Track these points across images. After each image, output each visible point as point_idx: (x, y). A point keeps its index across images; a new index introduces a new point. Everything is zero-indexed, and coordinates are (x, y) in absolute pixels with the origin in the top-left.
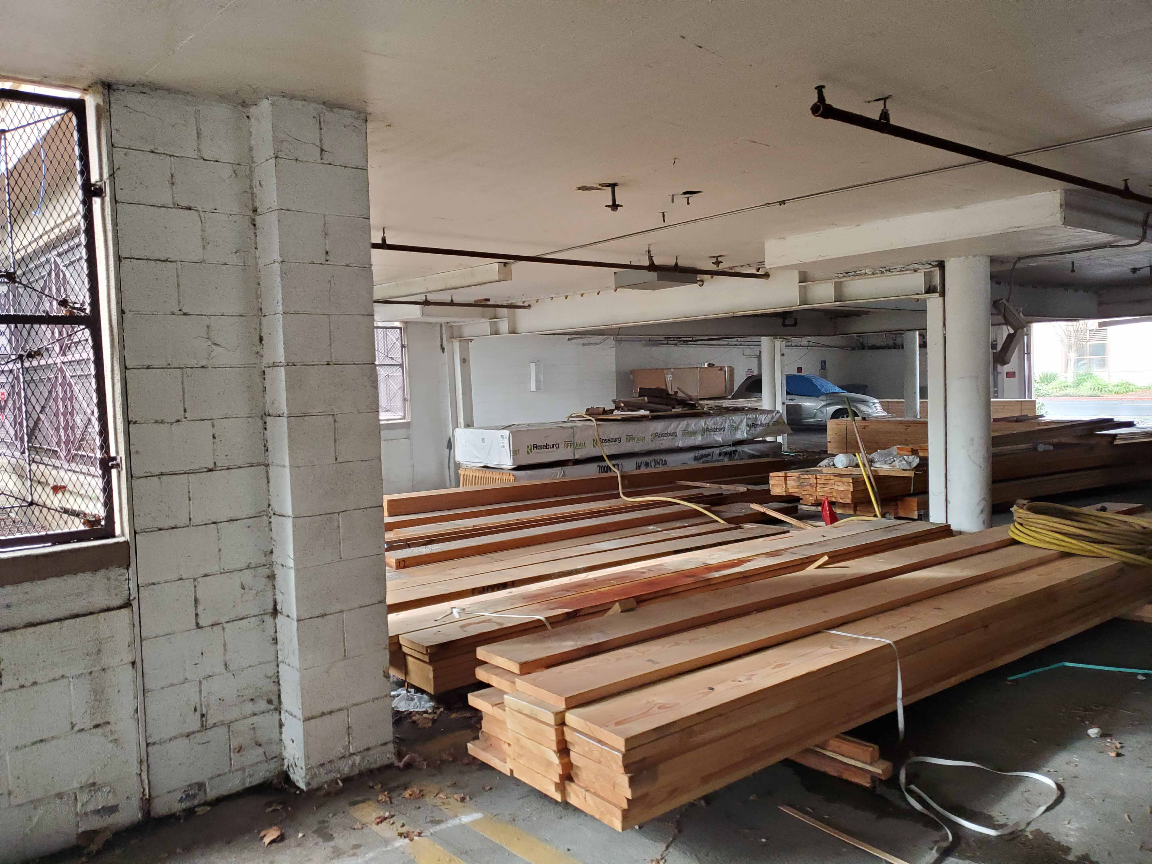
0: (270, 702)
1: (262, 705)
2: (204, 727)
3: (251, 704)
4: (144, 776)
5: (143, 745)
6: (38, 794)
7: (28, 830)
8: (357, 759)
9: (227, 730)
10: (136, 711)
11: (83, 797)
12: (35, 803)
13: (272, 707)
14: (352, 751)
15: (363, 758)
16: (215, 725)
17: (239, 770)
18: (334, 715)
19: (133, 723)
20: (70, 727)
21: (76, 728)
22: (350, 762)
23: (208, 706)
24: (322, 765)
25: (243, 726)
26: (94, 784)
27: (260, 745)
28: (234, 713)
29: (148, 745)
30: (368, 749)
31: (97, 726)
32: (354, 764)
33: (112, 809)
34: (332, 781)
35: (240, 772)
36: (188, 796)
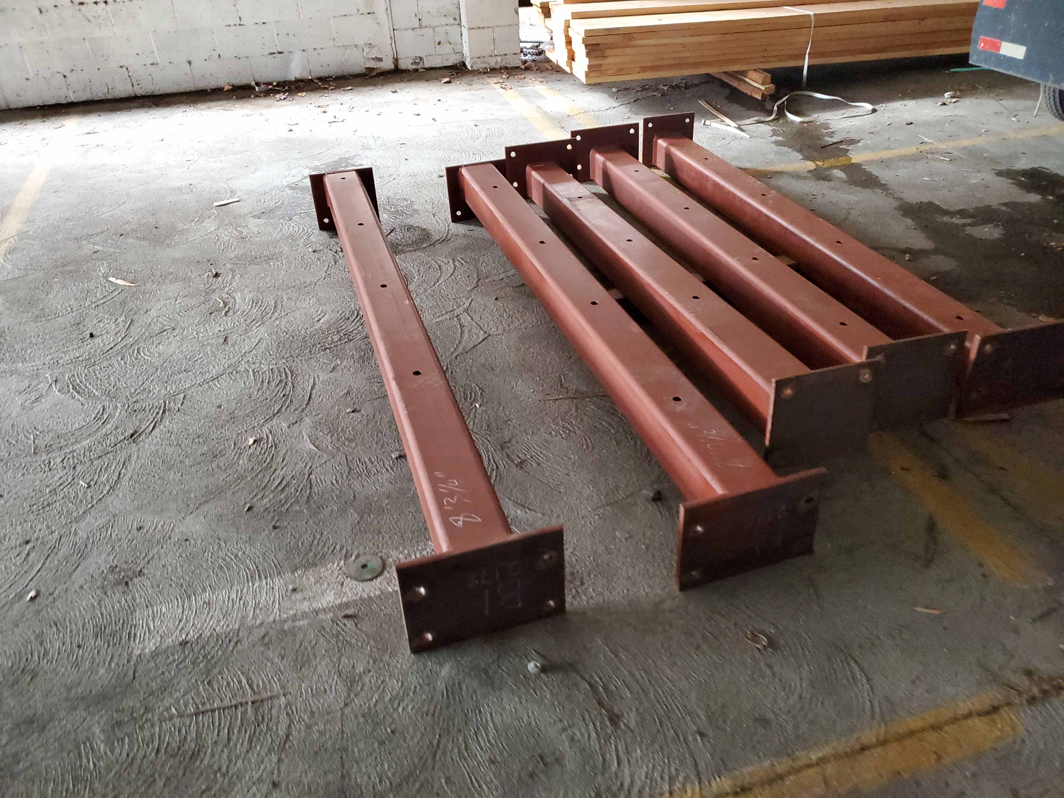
0: (455, 19)
1: (451, 21)
2: (421, 27)
3: (444, 18)
4: (394, 46)
5: (392, 30)
6: (347, 43)
7: (343, 60)
8: (499, 59)
9: (432, 30)
10: (387, 9)
11: (366, 50)
12: (346, 47)
13: (457, 23)
14: (496, 54)
15: (502, 60)
16: (426, 26)
17: (440, 55)
18: (485, 30)
19: (385, 16)
20: (357, 11)
21: (360, 13)
22: (495, 60)
23: (422, 15)
24: (479, 57)
25: (440, 30)
26: (370, 44)
27: (450, 43)
28: (435, 22)
29: (394, 29)
30: (506, 55)
31: (369, 13)
32: (497, 62)
33: (380, 60)
34: (484, 68)
35: (441, 57)
36: (415, 62)
